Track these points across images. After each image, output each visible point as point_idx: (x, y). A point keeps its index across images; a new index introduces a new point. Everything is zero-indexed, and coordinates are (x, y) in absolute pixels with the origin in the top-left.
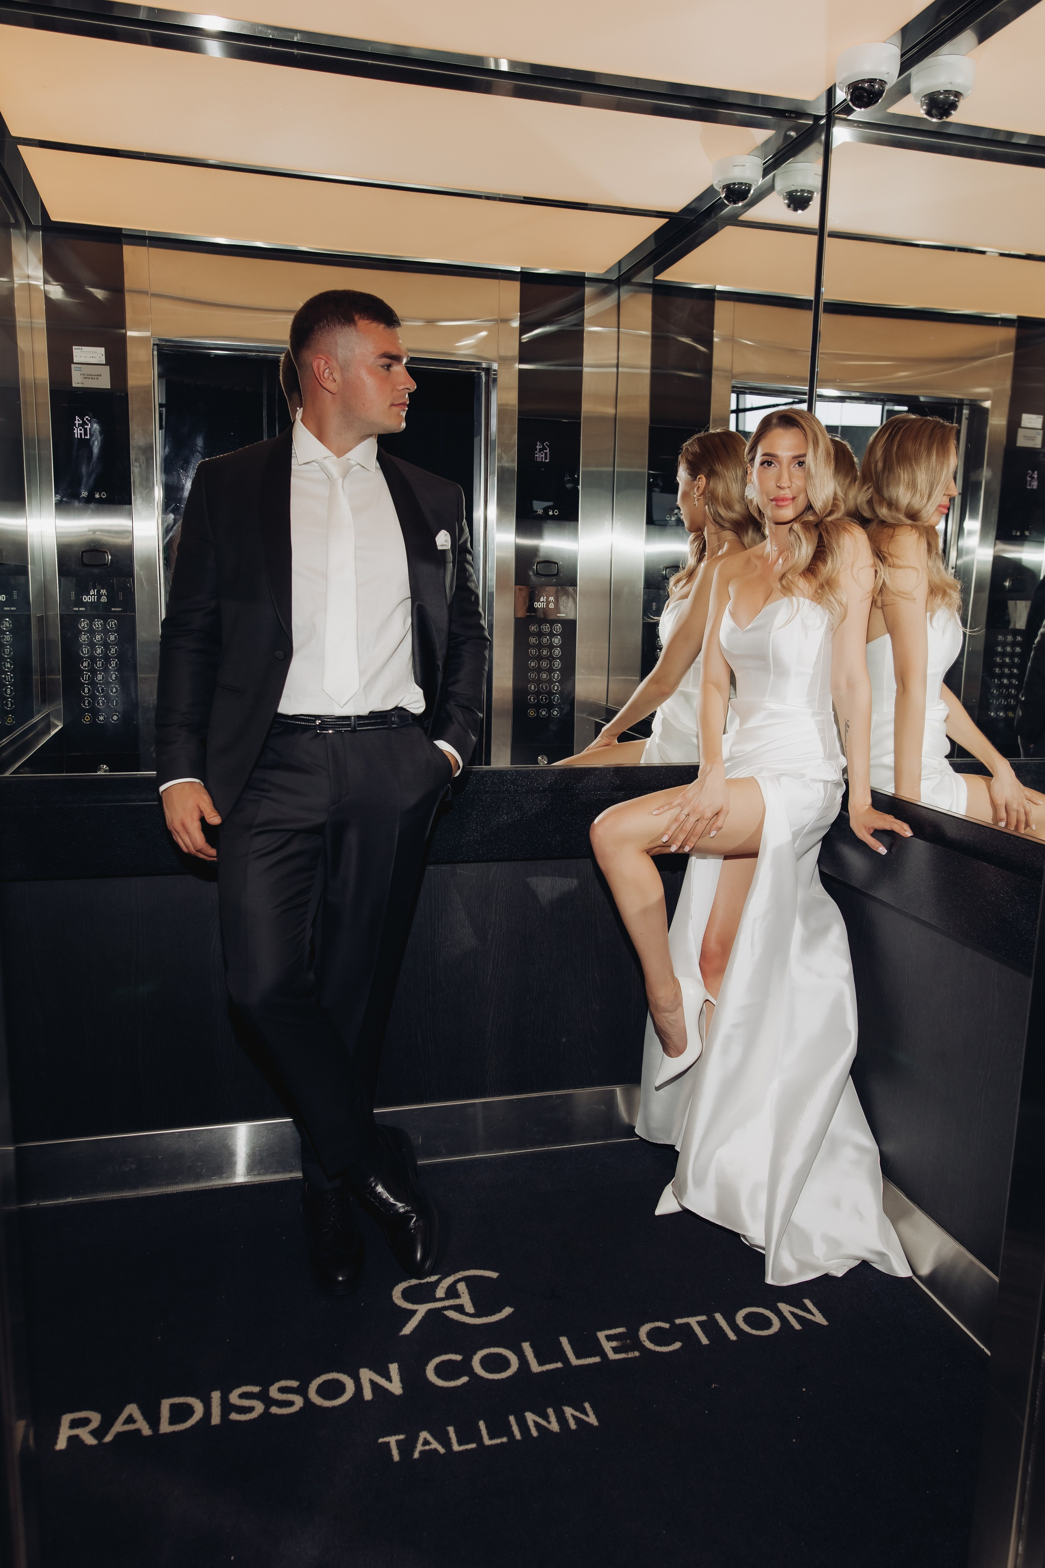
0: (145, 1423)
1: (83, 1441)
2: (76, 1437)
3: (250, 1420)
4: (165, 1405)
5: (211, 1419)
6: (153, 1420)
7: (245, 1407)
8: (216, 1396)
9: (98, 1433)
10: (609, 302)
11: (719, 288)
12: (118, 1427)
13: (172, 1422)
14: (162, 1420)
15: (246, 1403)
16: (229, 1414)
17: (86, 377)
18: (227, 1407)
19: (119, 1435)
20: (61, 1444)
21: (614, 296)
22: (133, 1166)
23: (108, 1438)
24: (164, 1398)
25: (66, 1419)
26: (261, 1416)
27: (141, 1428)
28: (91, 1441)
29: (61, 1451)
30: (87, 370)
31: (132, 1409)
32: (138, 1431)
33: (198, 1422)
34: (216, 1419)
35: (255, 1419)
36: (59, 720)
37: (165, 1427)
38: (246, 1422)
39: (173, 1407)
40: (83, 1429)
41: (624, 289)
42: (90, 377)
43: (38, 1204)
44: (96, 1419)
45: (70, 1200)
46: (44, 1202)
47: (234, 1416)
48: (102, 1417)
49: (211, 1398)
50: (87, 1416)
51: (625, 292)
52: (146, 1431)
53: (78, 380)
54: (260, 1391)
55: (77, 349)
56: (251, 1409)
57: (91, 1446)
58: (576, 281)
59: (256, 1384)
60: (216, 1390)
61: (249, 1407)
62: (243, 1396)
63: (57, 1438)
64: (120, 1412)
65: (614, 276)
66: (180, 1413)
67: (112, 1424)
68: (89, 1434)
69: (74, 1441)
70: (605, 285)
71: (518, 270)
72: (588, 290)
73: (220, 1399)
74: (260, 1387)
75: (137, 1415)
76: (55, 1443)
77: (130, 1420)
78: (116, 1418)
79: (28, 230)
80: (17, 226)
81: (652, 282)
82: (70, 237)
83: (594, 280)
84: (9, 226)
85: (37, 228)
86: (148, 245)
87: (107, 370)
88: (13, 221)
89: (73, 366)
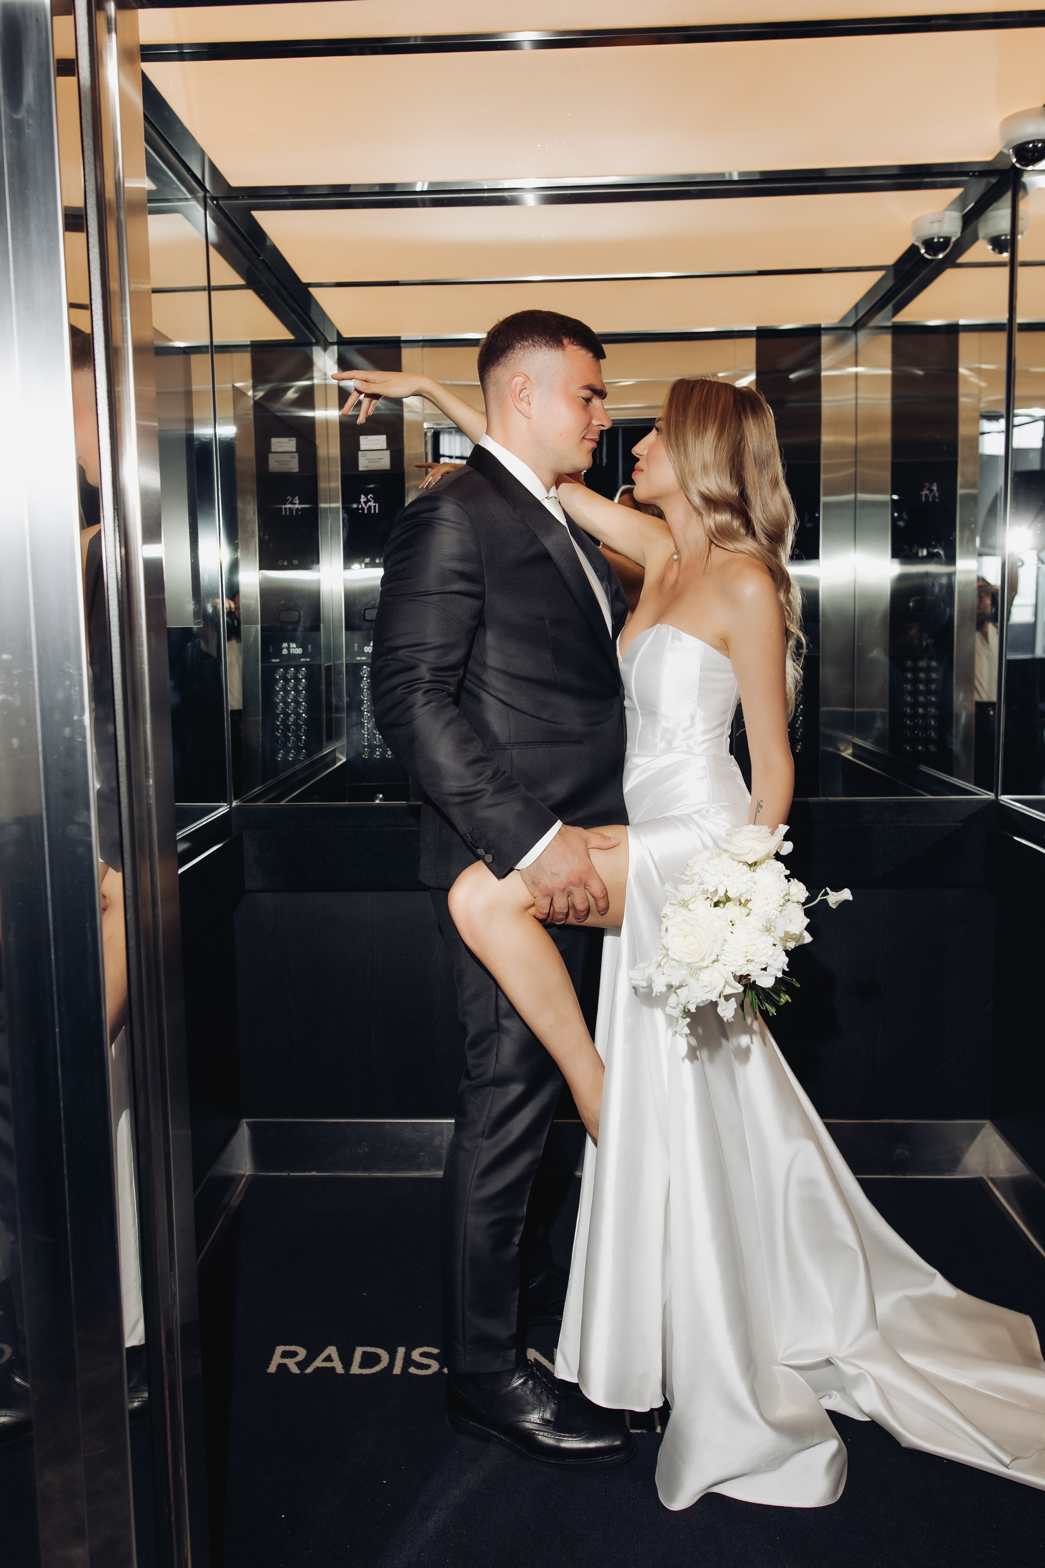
0: (340, 1363)
1: (290, 1369)
2: (285, 1365)
3: (425, 1375)
4: (359, 1351)
5: (393, 1369)
6: (347, 1362)
7: (423, 1364)
8: (401, 1351)
9: (302, 1365)
10: (848, 347)
11: (962, 322)
12: (318, 1363)
13: (361, 1366)
14: (354, 1363)
15: (425, 1361)
16: (409, 1368)
17: (371, 461)
18: (408, 1361)
19: (318, 1369)
20: (272, 1369)
21: (851, 343)
22: (366, 1150)
23: (309, 1370)
24: (358, 1346)
25: (280, 1349)
26: (435, 1374)
27: (336, 1367)
28: (295, 1370)
29: (271, 1374)
30: (369, 455)
31: (332, 1351)
32: (333, 1369)
33: (382, 1370)
34: (397, 1370)
35: (429, 1375)
36: (342, 754)
37: (355, 1369)
38: (422, 1376)
39: (364, 1354)
40: (291, 1360)
41: (862, 335)
42: (373, 461)
43: (289, 1174)
44: (302, 1353)
45: (314, 1173)
46: (294, 1173)
47: (412, 1370)
48: (307, 1352)
49: (397, 1352)
50: (296, 1350)
51: (862, 336)
52: (340, 1370)
53: (364, 463)
54: (439, 1353)
55: (364, 438)
56: (428, 1367)
57: (295, 1374)
58: (814, 332)
59: (436, 1347)
60: (402, 1346)
61: (426, 1364)
62: (423, 1355)
63: (270, 1363)
64: (322, 1351)
65: (850, 324)
66: (369, 1360)
67: (314, 1360)
68: (294, 1365)
69: (282, 1367)
70: (842, 332)
71: (754, 328)
72: (825, 339)
73: (404, 1354)
74: (439, 1349)
75: (335, 1356)
76: (268, 1367)
77: (329, 1359)
78: (318, 1355)
79: (326, 345)
80: (317, 343)
81: (889, 324)
82: (359, 347)
83: (828, 329)
84: (311, 344)
85: (333, 344)
86: (423, 347)
87: (387, 453)
88: (314, 341)
89: (360, 453)
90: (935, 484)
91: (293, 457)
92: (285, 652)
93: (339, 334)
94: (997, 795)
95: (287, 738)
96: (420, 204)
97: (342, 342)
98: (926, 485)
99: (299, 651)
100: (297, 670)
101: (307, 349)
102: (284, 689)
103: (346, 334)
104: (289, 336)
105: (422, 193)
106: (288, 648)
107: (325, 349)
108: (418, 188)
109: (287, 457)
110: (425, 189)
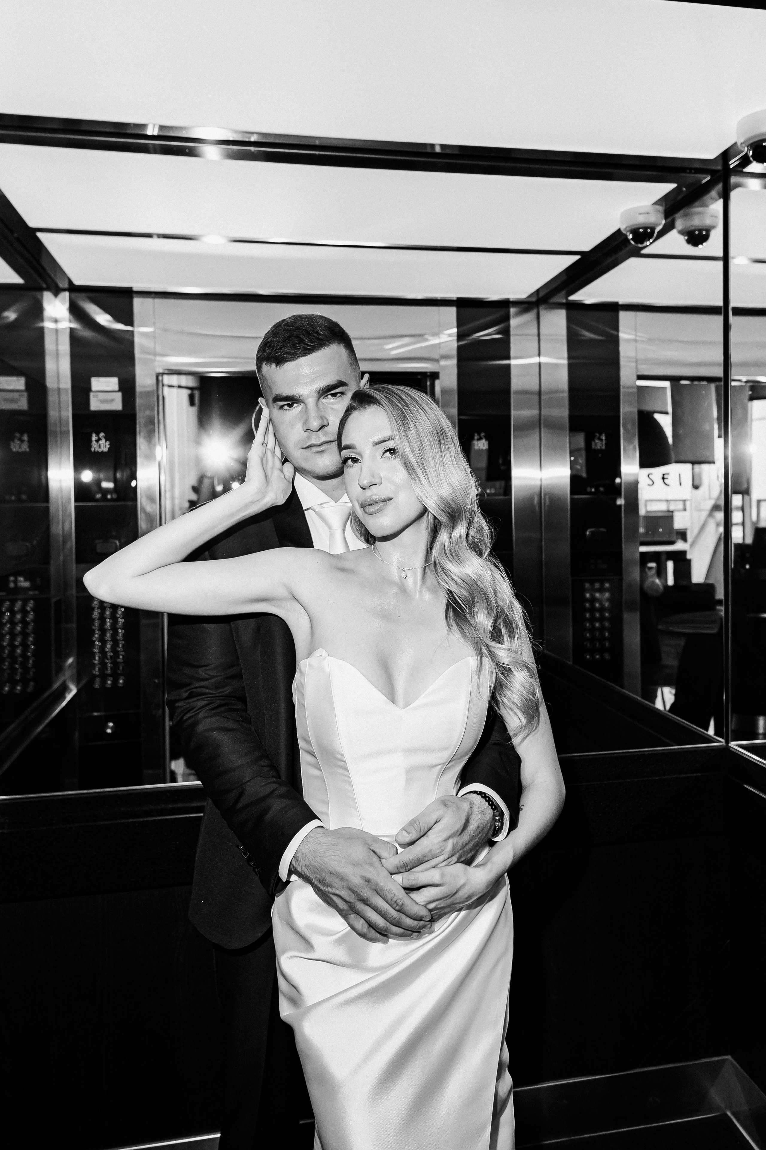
10: (531, 316)
11: (621, 302)
17: (102, 402)
21: (535, 312)
30: (101, 396)
36: (73, 685)
42: (105, 402)
51: (543, 309)
53: (95, 404)
55: (96, 380)
58: (505, 304)
65: (534, 299)
70: (527, 305)
71: (455, 298)
72: (512, 310)
79: (57, 291)
80: (48, 289)
81: (564, 301)
82: (92, 295)
83: (517, 303)
84: (41, 290)
85: (64, 290)
86: (154, 298)
87: (119, 395)
88: (44, 286)
89: (92, 394)
90: (603, 435)
91: (21, 396)
92: (12, 585)
93: (70, 282)
94: (727, 742)
95: (13, 670)
96: (152, 151)
97: (73, 289)
98: (596, 436)
99: (27, 584)
100: (25, 602)
101: (38, 294)
102: (11, 621)
103: (77, 282)
104: (18, 280)
105: (153, 137)
106: (15, 582)
107: (56, 295)
108: (149, 132)
109: (16, 395)
110: (156, 133)
